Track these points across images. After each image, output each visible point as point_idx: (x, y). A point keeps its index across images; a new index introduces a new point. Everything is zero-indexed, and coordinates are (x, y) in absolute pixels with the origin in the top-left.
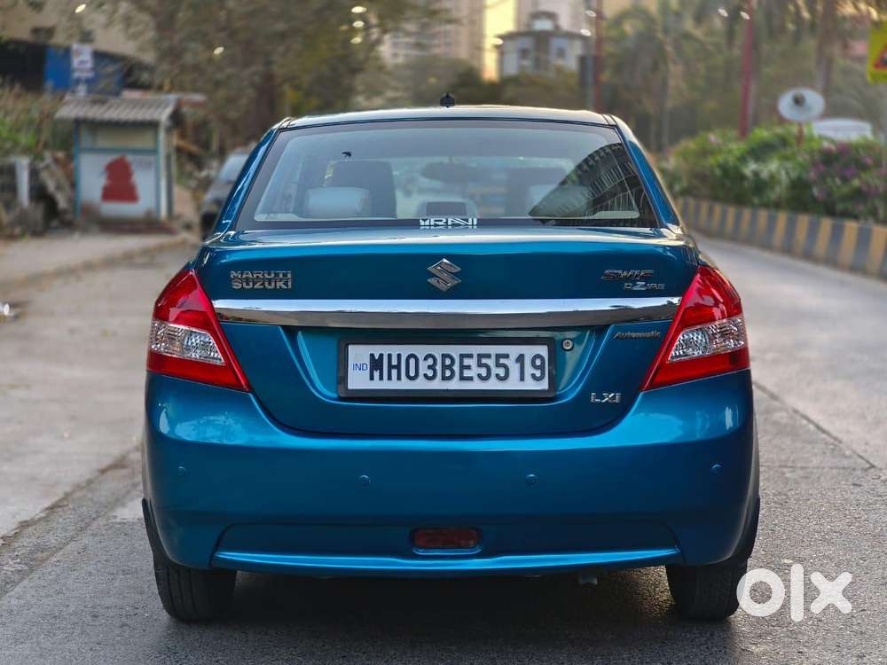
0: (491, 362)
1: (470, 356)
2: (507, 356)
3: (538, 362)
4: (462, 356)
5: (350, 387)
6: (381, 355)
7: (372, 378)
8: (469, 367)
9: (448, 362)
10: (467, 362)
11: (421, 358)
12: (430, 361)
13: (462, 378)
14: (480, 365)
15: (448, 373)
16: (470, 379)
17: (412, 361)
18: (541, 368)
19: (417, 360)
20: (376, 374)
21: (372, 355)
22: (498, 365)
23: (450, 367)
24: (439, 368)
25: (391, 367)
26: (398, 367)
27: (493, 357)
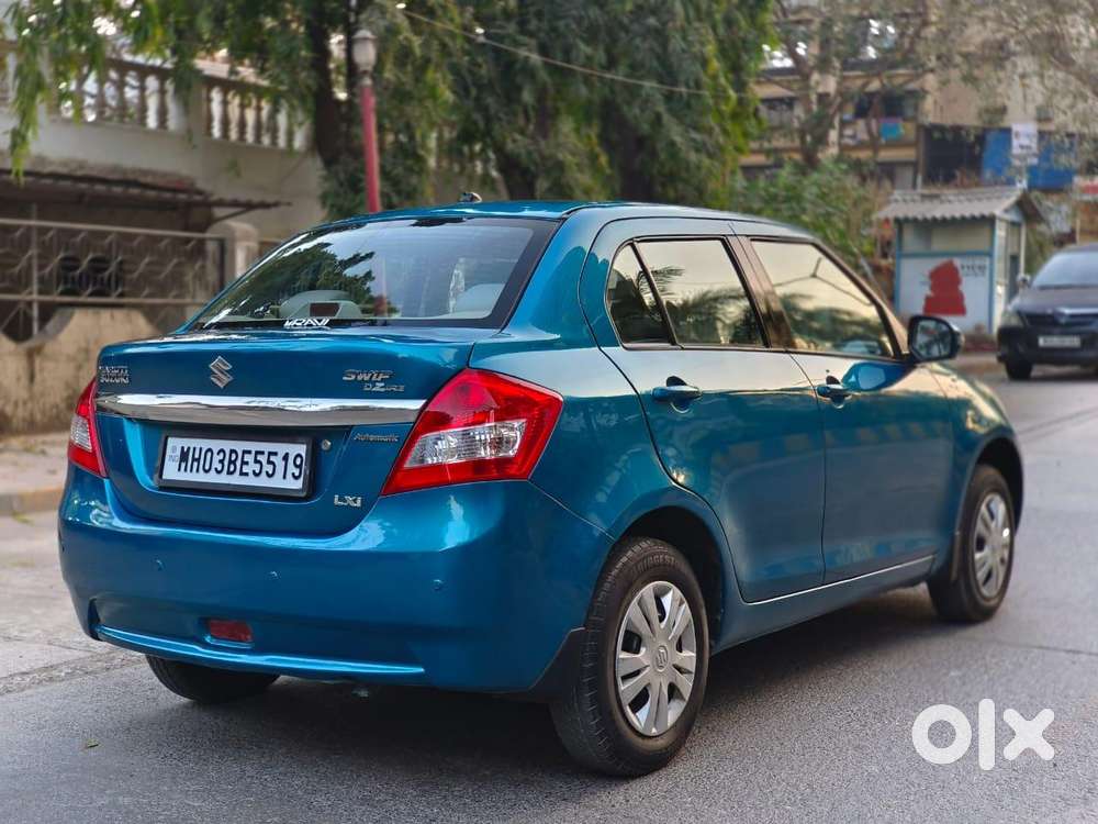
2: (275, 454)
4: (244, 452)
5: (164, 477)
6: (189, 448)
7: (179, 470)
8: (247, 463)
11: (215, 452)
13: (242, 474)
14: (256, 461)
15: (232, 469)
16: (246, 474)
18: (299, 467)
19: (212, 454)
20: (183, 465)
21: (183, 448)
22: (269, 462)
23: (234, 462)
25: (194, 460)
26: (198, 460)
27: (266, 454)
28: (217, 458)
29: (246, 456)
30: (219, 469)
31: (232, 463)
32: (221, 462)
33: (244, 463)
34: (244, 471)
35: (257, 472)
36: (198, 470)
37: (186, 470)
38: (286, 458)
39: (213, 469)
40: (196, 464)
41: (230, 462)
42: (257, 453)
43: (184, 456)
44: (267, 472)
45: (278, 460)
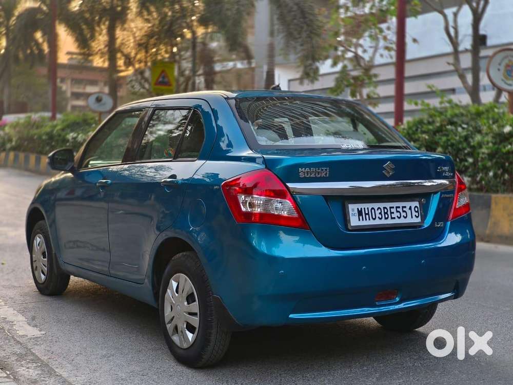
0: (400, 210)
1: (393, 207)
2: (405, 207)
3: (416, 210)
4: (390, 208)
6: (361, 208)
7: (359, 220)
8: (393, 213)
9: (386, 211)
10: (393, 210)
12: (379, 211)
13: (392, 218)
14: (397, 212)
15: (387, 216)
16: (394, 218)
17: (373, 211)
18: (417, 212)
20: (361, 217)
21: (358, 209)
22: (404, 211)
23: (387, 213)
24: (383, 213)
25: (366, 214)
26: (368, 214)
28: (378, 212)
29: (392, 209)
30: (380, 217)
31: (386, 214)
32: (380, 213)
33: (392, 213)
34: (393, 217)
35: (399, 216)
36: (369, 219)
37: (363, 220)
38: (410, 208)
39: (377, 218)
40: (367, 216)
41: (385, 213)
42: (397, 207)
43: (360, 213)
44: (404, 216)
45: (406, 209)
